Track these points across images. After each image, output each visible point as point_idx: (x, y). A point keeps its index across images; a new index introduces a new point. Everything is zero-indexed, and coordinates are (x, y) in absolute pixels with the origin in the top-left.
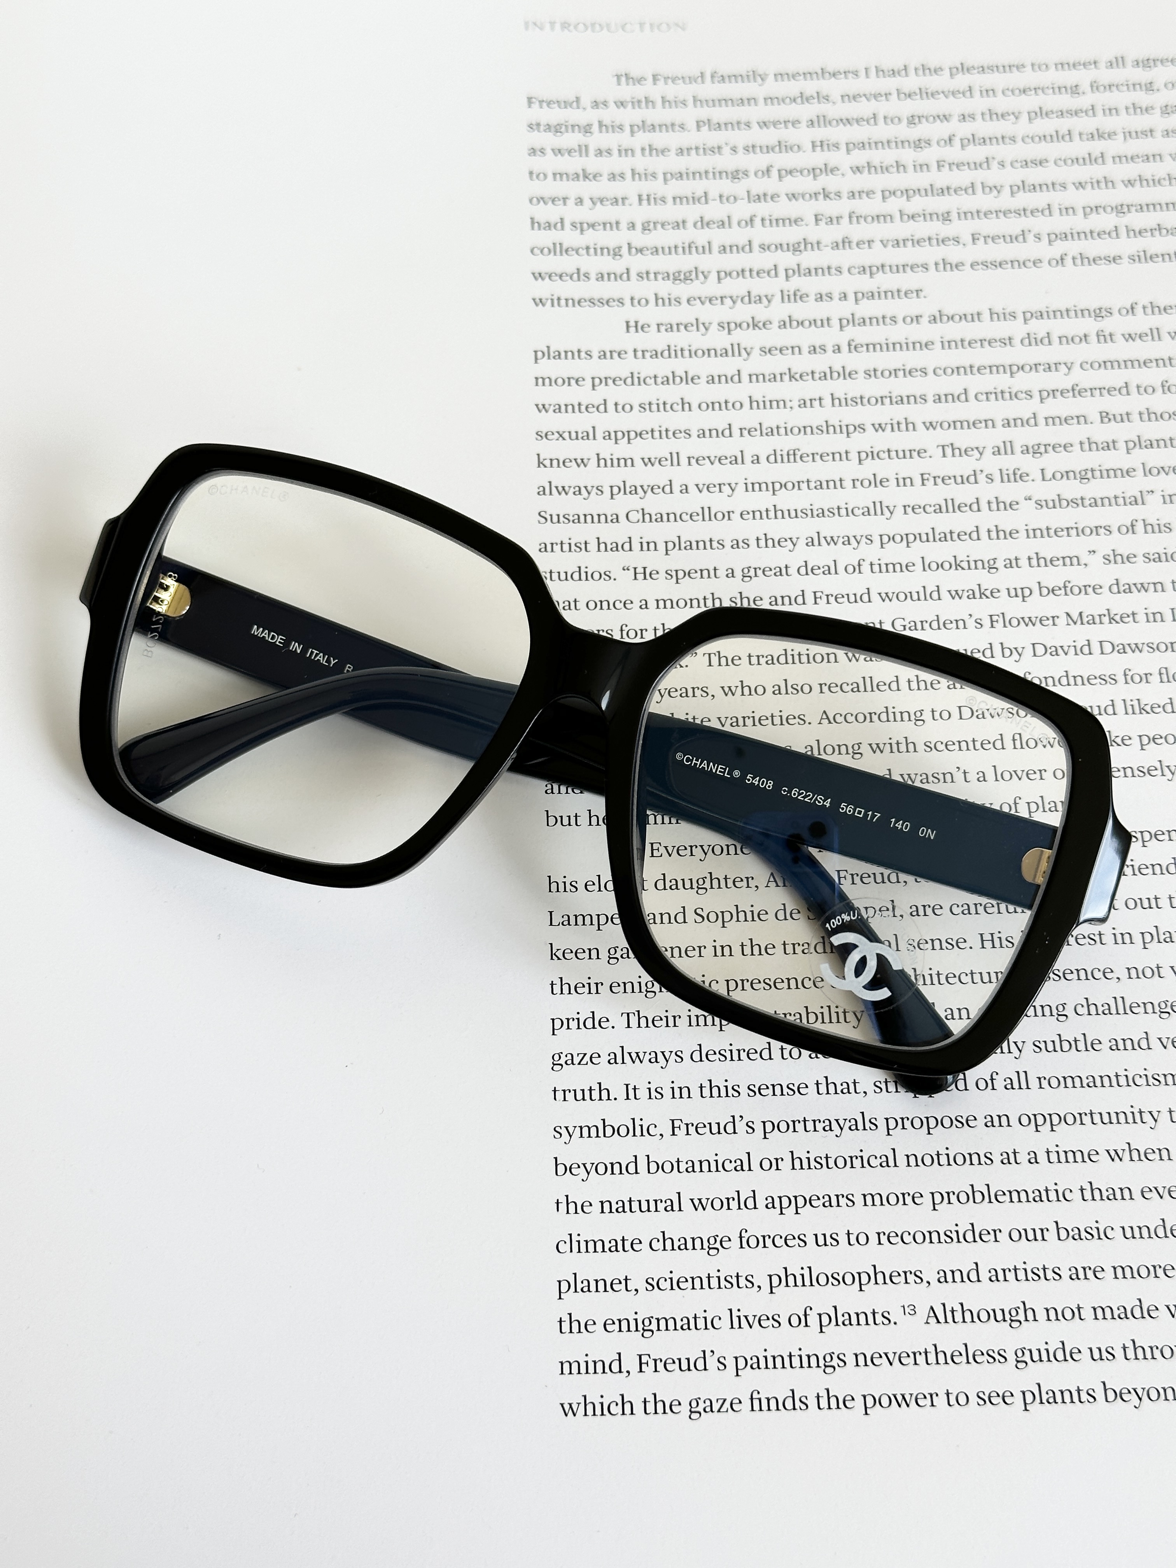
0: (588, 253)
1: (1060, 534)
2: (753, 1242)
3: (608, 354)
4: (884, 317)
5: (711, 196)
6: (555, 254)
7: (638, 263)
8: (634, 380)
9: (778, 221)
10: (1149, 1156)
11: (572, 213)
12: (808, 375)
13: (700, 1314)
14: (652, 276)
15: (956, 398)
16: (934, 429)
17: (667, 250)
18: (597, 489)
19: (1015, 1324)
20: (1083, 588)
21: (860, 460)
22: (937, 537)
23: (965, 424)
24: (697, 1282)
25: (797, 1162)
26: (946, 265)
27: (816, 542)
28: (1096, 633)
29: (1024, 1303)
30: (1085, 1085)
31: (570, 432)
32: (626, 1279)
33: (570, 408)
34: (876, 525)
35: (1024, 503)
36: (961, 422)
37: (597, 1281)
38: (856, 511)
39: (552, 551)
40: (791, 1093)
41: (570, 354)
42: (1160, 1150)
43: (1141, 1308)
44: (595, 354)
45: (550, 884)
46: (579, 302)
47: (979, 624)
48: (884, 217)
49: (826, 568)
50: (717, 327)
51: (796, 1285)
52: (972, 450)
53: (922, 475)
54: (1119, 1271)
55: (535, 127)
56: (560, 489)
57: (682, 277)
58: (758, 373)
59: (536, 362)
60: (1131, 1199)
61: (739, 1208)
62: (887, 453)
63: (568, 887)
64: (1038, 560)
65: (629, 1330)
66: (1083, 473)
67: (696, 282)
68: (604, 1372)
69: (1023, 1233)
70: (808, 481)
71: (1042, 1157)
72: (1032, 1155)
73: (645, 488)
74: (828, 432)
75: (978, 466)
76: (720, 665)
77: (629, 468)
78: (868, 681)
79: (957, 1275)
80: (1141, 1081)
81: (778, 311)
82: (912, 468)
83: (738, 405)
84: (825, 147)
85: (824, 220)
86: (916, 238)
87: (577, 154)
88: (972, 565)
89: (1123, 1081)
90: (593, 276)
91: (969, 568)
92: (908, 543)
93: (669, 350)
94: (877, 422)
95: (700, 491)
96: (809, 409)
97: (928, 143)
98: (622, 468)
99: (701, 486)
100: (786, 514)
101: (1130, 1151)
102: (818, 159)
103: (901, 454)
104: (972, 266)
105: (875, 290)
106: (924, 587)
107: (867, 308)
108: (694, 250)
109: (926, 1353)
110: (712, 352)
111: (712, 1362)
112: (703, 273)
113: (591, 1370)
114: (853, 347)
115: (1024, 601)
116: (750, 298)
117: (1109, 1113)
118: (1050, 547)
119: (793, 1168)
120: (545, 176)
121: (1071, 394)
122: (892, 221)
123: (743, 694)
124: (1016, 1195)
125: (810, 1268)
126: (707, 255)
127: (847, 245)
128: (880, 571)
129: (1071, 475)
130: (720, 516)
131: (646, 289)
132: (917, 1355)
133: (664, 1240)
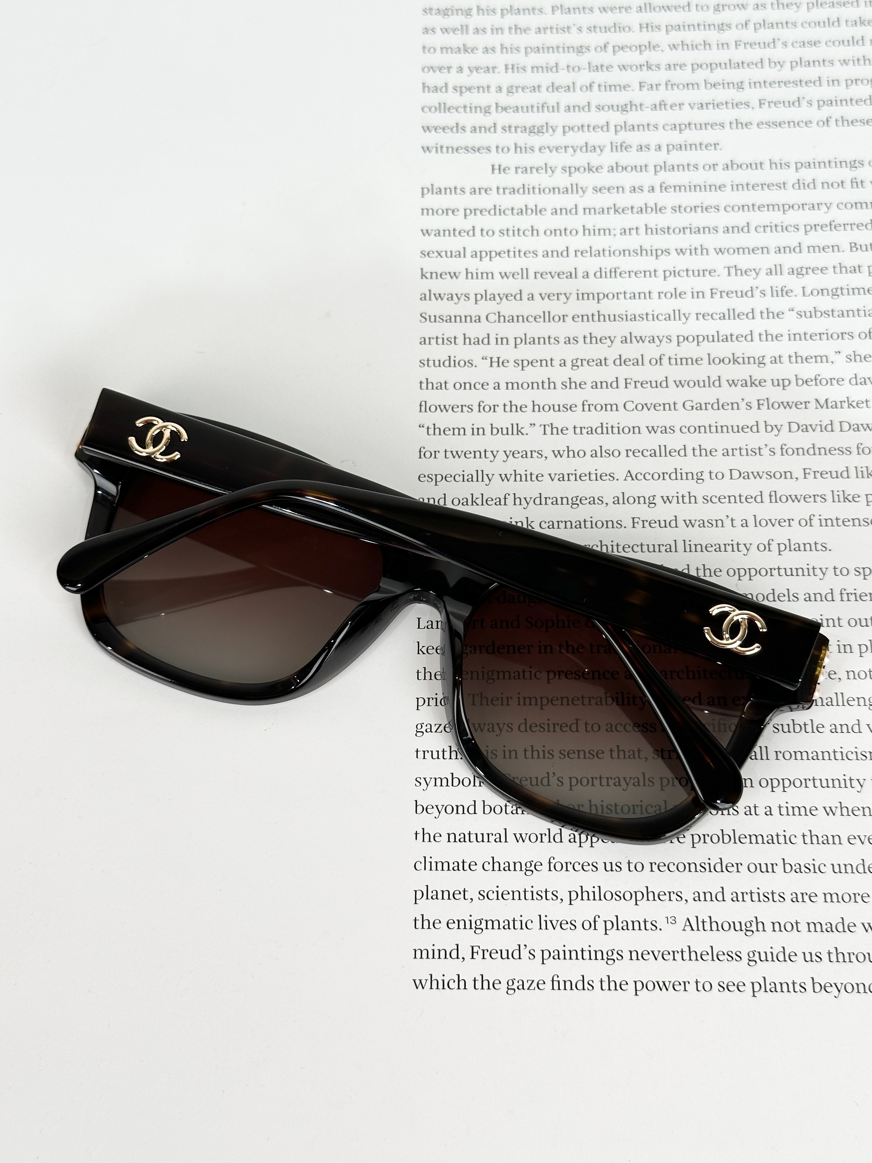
0: (465, 111)
1: (813, 338)
2: (558, 867)
3: (477, 191)
4: (688, 165)
5: (561, 66)
6: (440, 112)
7: (503, 119)
8: (497, 211)
9: (611, 87)
10: (855, 813)
11: (454, 79)
12: (628, 209)
13: (518, 918)
14: (513, 129)
15: (740, 230)
16: (723, 254)
17: (525, 109)
18: (465, 296)
19: (748, 933)
20: (829, 381)
21: (665, 277)
22: (721, 338)
23: (747, 250)
24: (516, 894)
26: (739, 124)
27: (629, 340)
28: (837, 415)
29: (756, 918)
30: (810, 758)
31: (446, 252)
32: (464, 891)
33: (447, 232)
34: (674, 328)
35: (788, 314)
36: (743, 249)
37: (443, 892)
38: (660, 317)
39: (430, 344)
40: (591, 757)
41: (448, 190)
42: (863, 808)
43: (843, 924)
44: (468, 191)
46: (457, 149)
47: (749, 406)
48: (693, 85)
49: (636, 360)
50: (560, 169)
51: (589, 899)
52: (751, 271)
53: (712, 289)
54: (828, 896)
55: (428, 11)
56: (437, 296)
57: (536, 130)
58: (590, 207)
59: (423, 197)
60: (840, 844)
61: (550, 842)
62: (685, 272)
64: (797, 358)
65: (465, 928)
66: (834, 291)
67: (546, 135)
68: (446, 958)
69: (758, 866)
70: (625, 293)
71: (775, 811)
72: (768, 809)
73: (501, 296)
74: (641, 255)
75: (755, 283)
76: (552, 434)
77: (490, 280)
78: (663, 448)
79: (708, 896)
80: (852, 756)
81: (608, 158)
82: (704, 284)
83: (574, 232)
84: (650, 28)
85: (646, 87)
86: (716, 102)
87: (460, 32)
88: (746, 360)
89: (838, 755)
90: (468, 129)
91: (744, 363)
92: (698, 342)
93: (524, 188)
94: (679, 248)
95: (543, 299)
96: (628, 236)
97: (729, 26)
98: (485, 280)
99: (543, 295)
100: (607, 317)
101: (841, 808)
102: (644, 37)
103: (696, 273)
104: (758, 125)
105: (683, 144)
106: (709, 377)
107: (677, 157)
108: (546, 108)
109: (682, 952)
110: (557, 190)
111: (525, 953)
112: (551, 127)
113: (436, 956)
114: (664, 188)
115: (784, 389)
116: (587, 147)
117: (827, 780)
118: (806, 348)
120: (435, 50)
121: (829, 228)
122: (698, 88)
123: (568, 456)
124: (755, 838)
125: (599, 887)
126: (556, 114)
127: (663, 107)
128: (676, 364)
129: (825, 292)
130: (557, 318)
131: (507, 139)
132: (676, 953)
133: (493, 863)
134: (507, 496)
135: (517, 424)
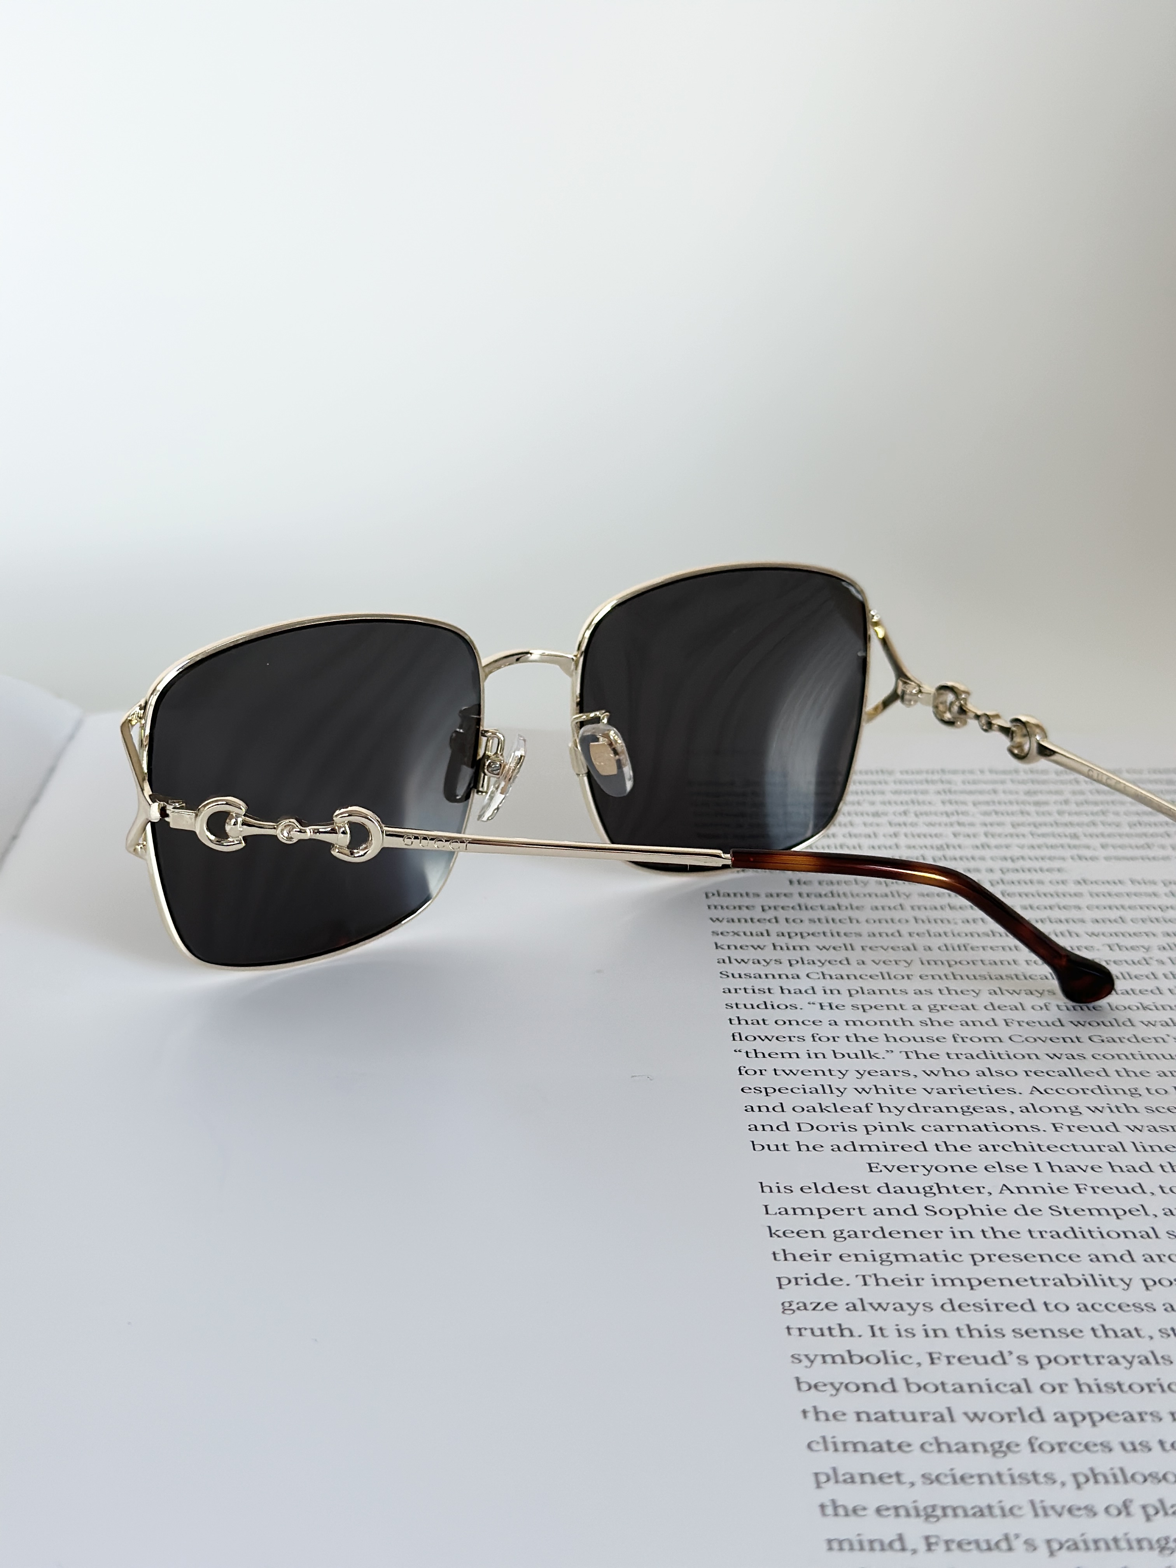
2: (1047, 1448)
3: (774, 894)
4: (1032, 882)
5: (855, 822)
8: (802, 907)
9: (921, 835)
13: (994, 1505)
15: (1112, 921)
16: (1098, 937)
18: (776, 961)
23: (1127, 934)
24: (985, 1478)
25: (1085, 1388)
26: (1082, 858)
27: (999, 993)
31: (744, 932)
32: (898, 1475)
33: (742, 920)
36: (1123, 933)
37: (862, 1475)
38: (1035, 977)
39: (736, 993)
40: (1064, 1335)
41: (738, 893)
44: (763, 895)
45: (762, 1187)
48: (1017, 835)
49: (1013, 1007)
50: (875, 883)
51: (1108, 1483)
52: (1139, 948)
56: (739, 961)
58: (919, 906)
59: (707, 898)
61: (1023, 1420)
63: (782, 1189)
65: (908, 1516)
68: (883, 1550)
70: (978, 961)
73: (823, 961)
75: (1146, 956)
76: (918, 1058)
77: (805, 951)
78: (1074, 1070)
83: (903, 921)
84: (954, 803)
85: (962, 836)
86: (1048, 845)
91: (1158, 1009)
93: (832, 894)
95: (878, 964)
96: (973, 925)
97: (1047, 802)
98: (798, 951)
100: (965, 977)
102: (949, 808)
104: (1106, 859)
105: (1020, 869)
106: (1116, 1019)
107: (1016, 877)
110: (873, 896)
111: (1018, 1544)
114: (1007, 894)
119: (1081, 1391)
122: (1024, 837)
123: (946, 1075)
125: (1122, 1470)
127: (986, 847)
128: (1069, 1009)
130: (899, 977)
133: (939, 1445)
134: (869, 1105)
135: (869, 1051)
